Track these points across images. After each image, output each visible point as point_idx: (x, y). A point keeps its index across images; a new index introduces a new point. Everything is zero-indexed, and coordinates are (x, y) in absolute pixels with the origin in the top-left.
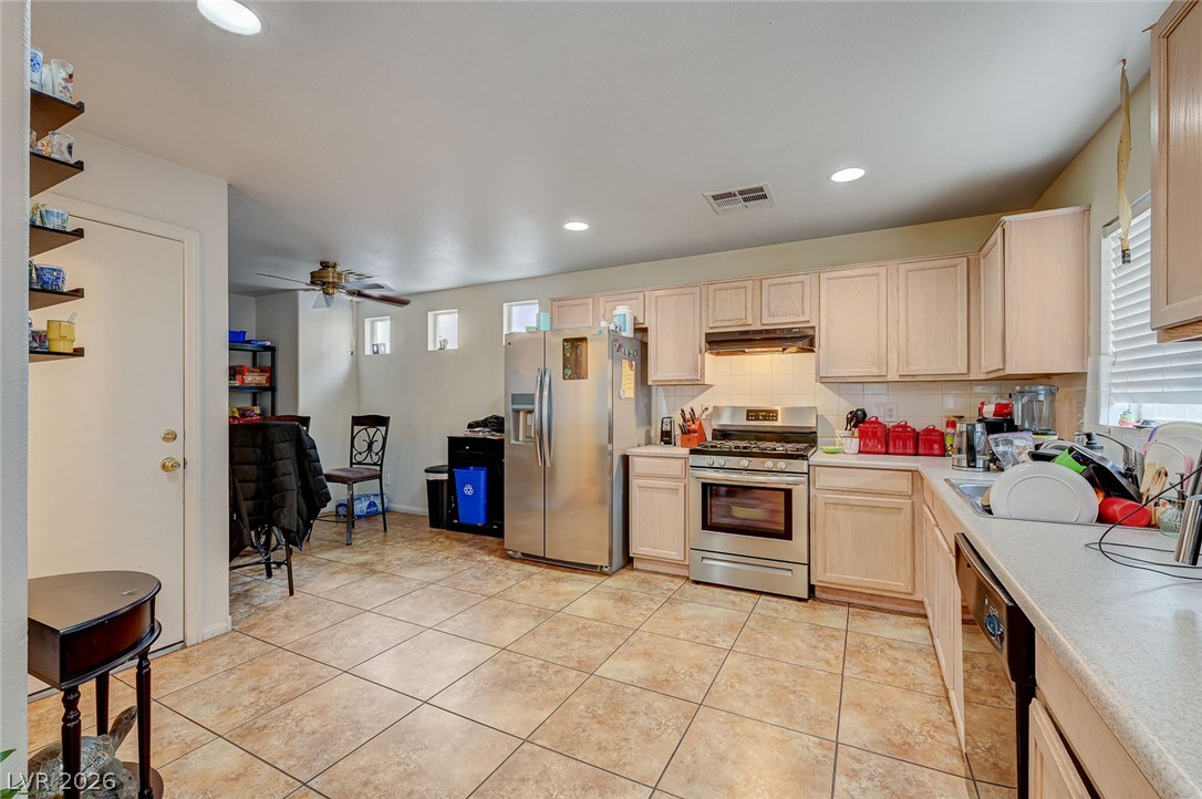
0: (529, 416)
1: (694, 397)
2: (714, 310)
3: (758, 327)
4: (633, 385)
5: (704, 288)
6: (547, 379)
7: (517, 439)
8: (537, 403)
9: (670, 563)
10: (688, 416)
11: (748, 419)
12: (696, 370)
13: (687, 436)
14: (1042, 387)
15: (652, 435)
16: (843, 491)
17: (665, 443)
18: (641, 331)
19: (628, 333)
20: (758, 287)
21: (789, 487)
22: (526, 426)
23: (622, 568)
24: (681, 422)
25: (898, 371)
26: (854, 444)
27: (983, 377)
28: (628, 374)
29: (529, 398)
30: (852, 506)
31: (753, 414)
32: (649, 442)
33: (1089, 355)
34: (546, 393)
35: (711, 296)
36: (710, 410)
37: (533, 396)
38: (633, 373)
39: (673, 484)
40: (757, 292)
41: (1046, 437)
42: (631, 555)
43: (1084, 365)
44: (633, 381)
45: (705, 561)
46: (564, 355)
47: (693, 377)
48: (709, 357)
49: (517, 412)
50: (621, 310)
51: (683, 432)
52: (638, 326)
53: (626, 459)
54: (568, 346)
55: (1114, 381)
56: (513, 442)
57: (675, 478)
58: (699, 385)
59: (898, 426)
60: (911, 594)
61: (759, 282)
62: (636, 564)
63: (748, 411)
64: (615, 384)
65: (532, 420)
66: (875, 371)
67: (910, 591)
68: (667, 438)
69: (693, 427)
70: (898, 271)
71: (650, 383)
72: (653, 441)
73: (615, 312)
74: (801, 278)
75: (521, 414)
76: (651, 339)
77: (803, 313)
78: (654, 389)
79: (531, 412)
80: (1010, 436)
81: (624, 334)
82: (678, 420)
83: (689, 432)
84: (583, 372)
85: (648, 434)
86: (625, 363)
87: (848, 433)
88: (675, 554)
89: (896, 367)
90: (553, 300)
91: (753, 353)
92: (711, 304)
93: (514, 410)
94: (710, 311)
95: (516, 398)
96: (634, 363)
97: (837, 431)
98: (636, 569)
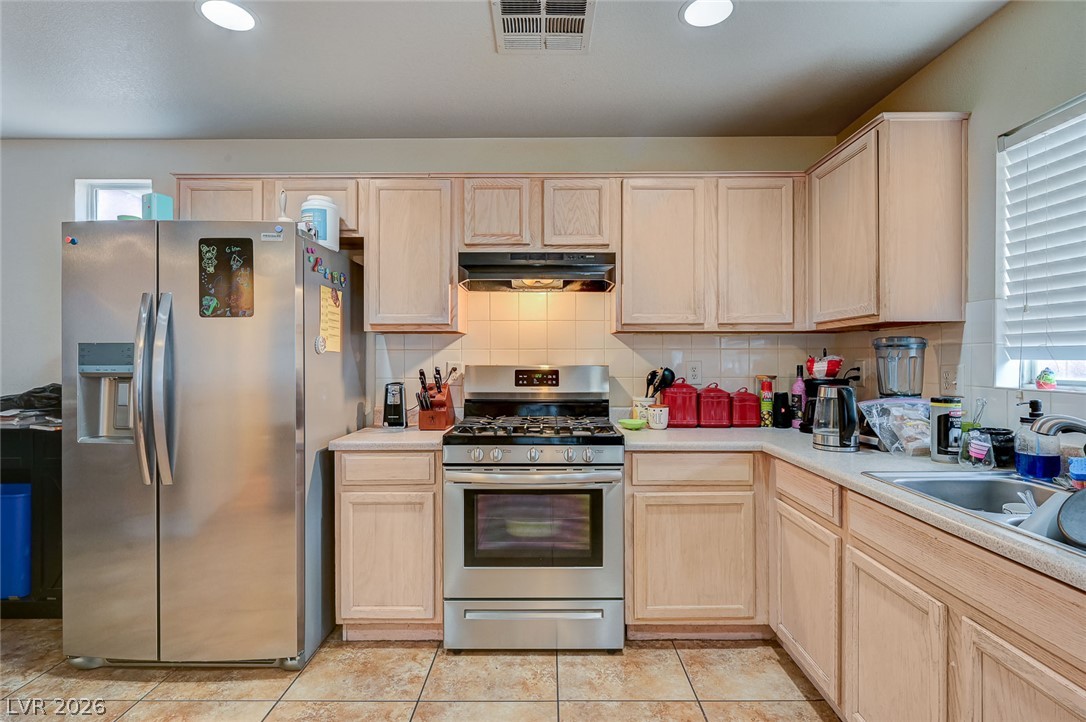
0: (123, 387)
1: (435, 351)
2: (473, 217)
3: (537, 248)
4: (338, 332)
5: (457, 183)
6: (162, 318)
7: (94, 432)
8: (139, 361)
9: (408, 625)
10: (430, 380)
11: (517, 384)
12: (445, 309)
13: (430, 413)
14: (913, 340)
15: (368, 410)
16: (668, 486)
17: (390, 425)
18: (352, 245)
19: (331, 242)
20: (538, 189)
21: (597, 486)
22: (117, 408)
23: (323, 644)
24: (419, 389)
25: (717, 317)
26: (662, 414)
27: (814, 328)
28: (331, 313)
29: (124, 352)
30: (680, 506)
31: (524, 376)
32: (362, 424)
33: (967, 301)
34: (160, 343)
35: (468, 196)
36: (461, 370)
37: (131, 347)
38: (338, 310)
39: (413, 495)
40: (537, 197)
41: (952, 405)
42: (338, 622)
43: (961, 312)
44: (338, 325)
45: (469, 616)
46: (202, 270)
47: (439, 320)
48: (461, 290)
49: (93, 381)
50: (316, 201)
51: (422, 407)
52: (346, 235)
53: (328, 459)
54: (211, 253)
55: (1008, 333)
56: (82, 439)
57: (418, 485)
58: (445, 333)
59: (709, 390)
60: (752, 618)
61: (539, 183)
62: (348, 635)
63: (518, 373)
64: (308, 329)
65: (132, 394)
66: (691, 319)
67: (751, 615)
68: (394, 416)
69: (439, 397)
70: (717, 186)
71: (367, 328)
72: (369, 420)
73: (306, 206)
74: (598, 182)
75: (105, 385)
76: (369, 260)
77: (600, 232)
78: (370, 339)
79: (127, 378)
80: (886, 403)
81: (321, 242)
82: (413, 387)
83: (434, 405)
84: (244, 302)
85: (361, 409)
86: (326, 292)
87: (650, 401)
88: (419, 611)
89: (714, 315)
90: (181, 177)
91: (524, 288)
92: (468, 208)
93: (84, 375)
94: (467, 220)
95: (89, 352)
96: (340, 294)
97: (634, 398)
98: (348, 643)
